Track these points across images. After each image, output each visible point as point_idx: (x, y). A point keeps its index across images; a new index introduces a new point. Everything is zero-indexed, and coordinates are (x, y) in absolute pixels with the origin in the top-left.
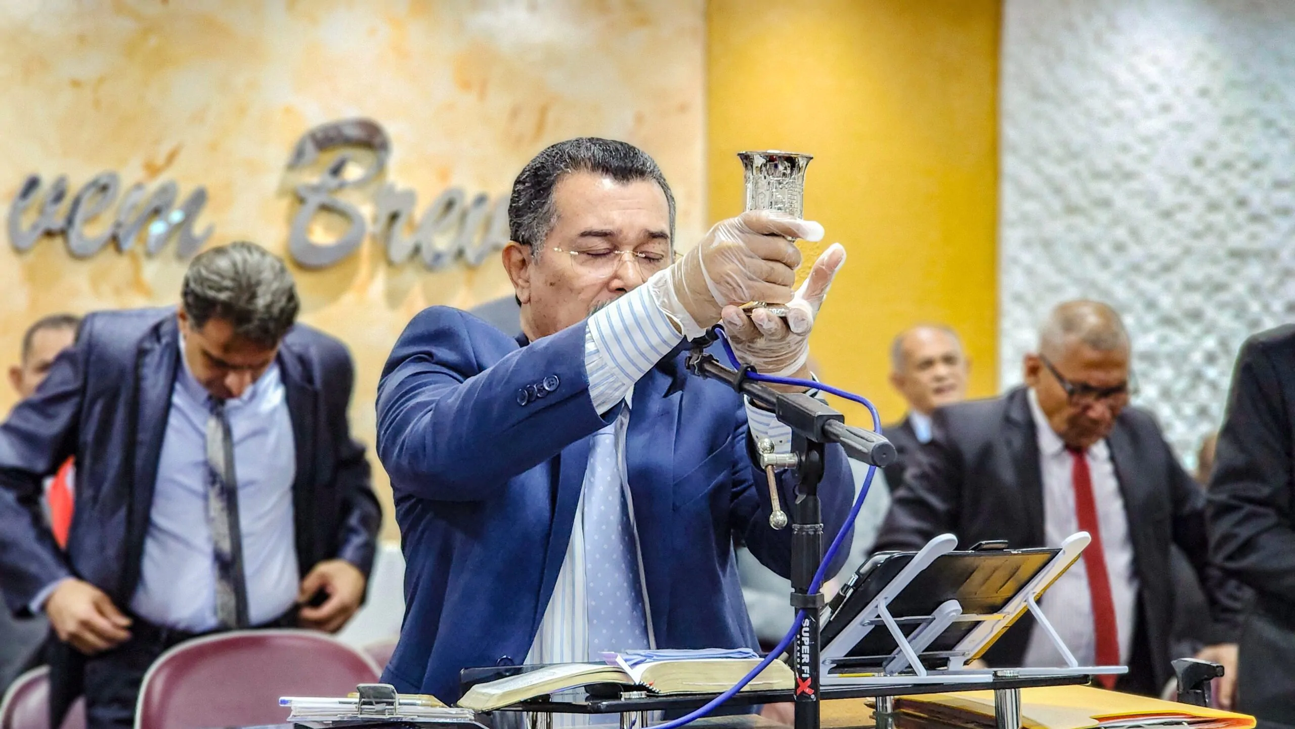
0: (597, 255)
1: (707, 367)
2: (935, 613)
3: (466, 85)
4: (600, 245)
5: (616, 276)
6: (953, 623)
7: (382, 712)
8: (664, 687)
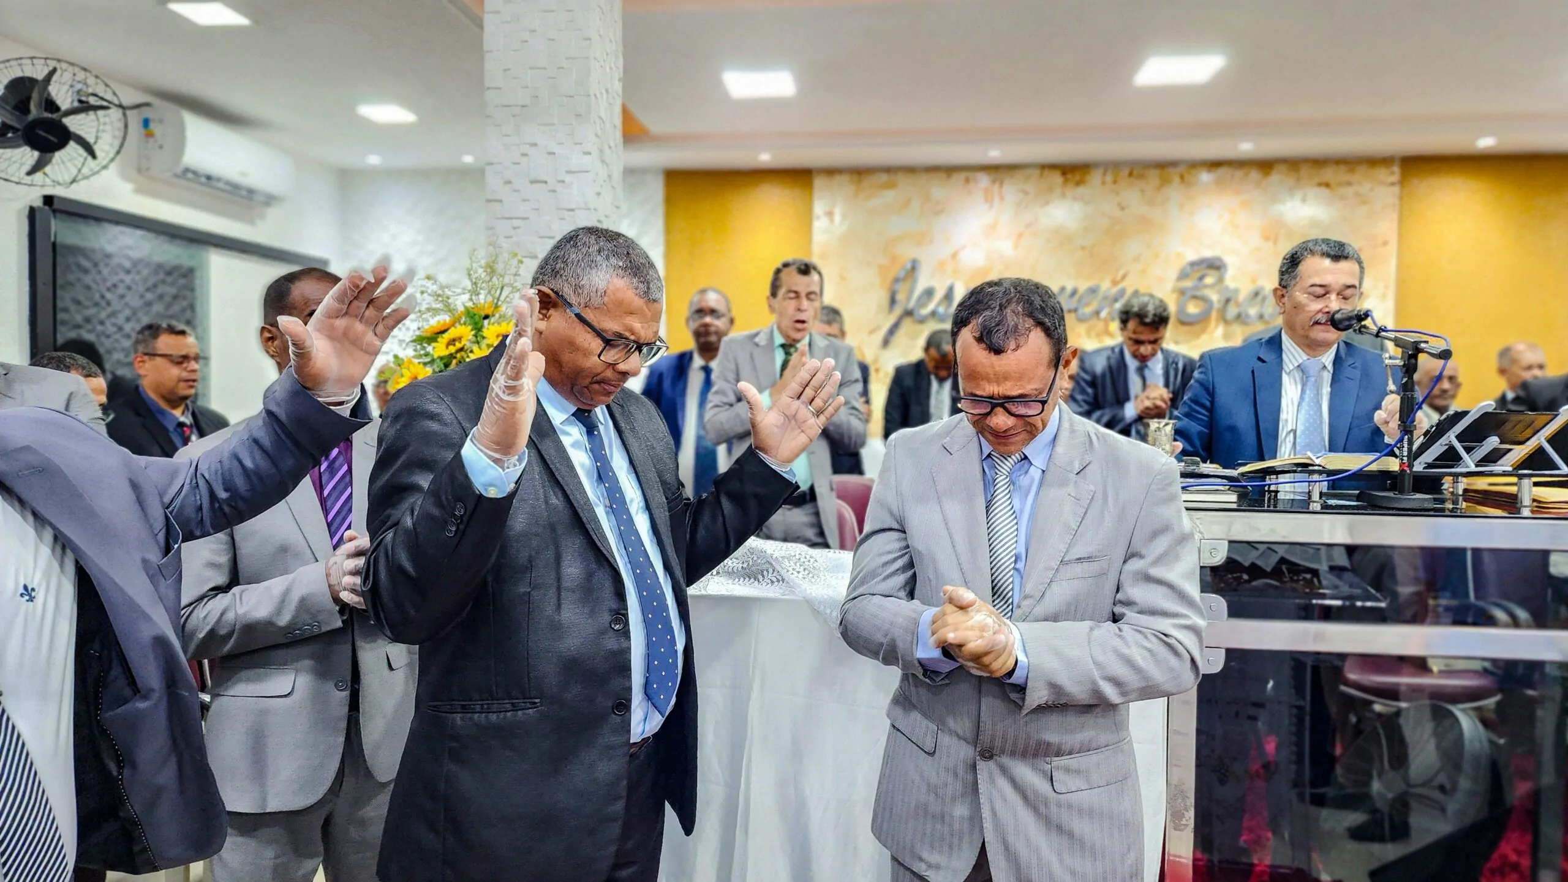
0: (1319, 297)
1: (1363, 330)
2: (1484, 443)
3: (1267, 239)
4: (1320, 291)
5: (1327, 307)
6: (1494, 448)
7: (1195, 469)
8: (1331, 467)
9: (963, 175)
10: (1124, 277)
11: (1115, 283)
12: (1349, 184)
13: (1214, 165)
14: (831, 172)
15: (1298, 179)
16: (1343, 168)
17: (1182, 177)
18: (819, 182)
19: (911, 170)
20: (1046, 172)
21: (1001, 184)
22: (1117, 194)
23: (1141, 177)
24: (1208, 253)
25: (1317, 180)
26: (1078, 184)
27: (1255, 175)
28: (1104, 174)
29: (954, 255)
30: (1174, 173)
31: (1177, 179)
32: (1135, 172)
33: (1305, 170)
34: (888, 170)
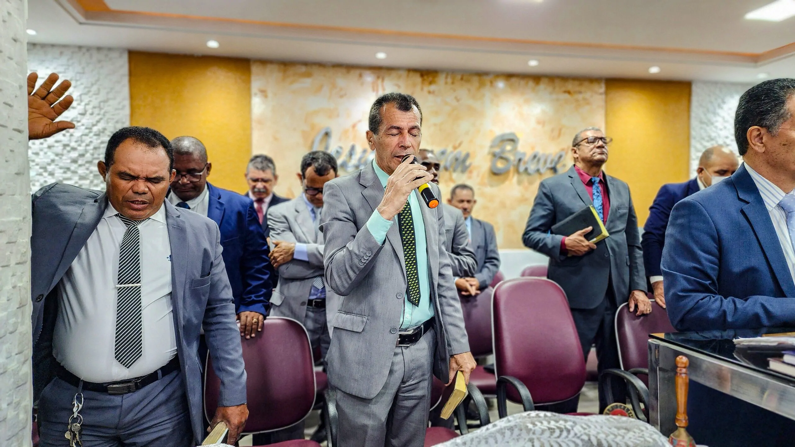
9: (358, 72)
10: (460, 144)
11: (455, 148)
12: (580, 92)
13: (509, 76)
14: (264, 62)
15: (554, 88)
16: (576, 83)
17: (491, 82)
18: (255, 69)
19: (321, 65)
20: (411, 74)
21: (383, 80)
22: (455, 91)
23: (468, 81)
24: (507, 130)
25: (564, 89)
26: (431, 83)
27: (531, 83)
28: (446, 78)
29: (354, 126)
30: (487, 79)
31: (488, 84)
32: (464, 78)
33: (557, 82)
34: (306, 64)
